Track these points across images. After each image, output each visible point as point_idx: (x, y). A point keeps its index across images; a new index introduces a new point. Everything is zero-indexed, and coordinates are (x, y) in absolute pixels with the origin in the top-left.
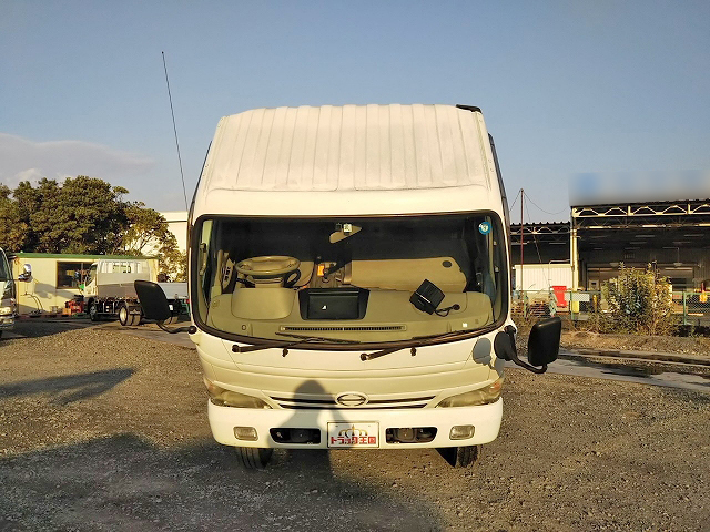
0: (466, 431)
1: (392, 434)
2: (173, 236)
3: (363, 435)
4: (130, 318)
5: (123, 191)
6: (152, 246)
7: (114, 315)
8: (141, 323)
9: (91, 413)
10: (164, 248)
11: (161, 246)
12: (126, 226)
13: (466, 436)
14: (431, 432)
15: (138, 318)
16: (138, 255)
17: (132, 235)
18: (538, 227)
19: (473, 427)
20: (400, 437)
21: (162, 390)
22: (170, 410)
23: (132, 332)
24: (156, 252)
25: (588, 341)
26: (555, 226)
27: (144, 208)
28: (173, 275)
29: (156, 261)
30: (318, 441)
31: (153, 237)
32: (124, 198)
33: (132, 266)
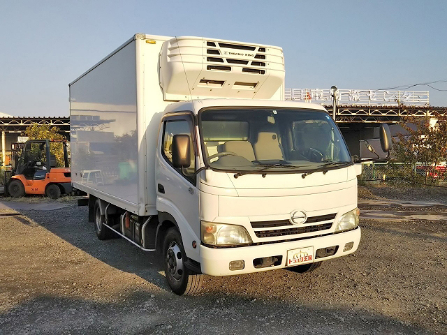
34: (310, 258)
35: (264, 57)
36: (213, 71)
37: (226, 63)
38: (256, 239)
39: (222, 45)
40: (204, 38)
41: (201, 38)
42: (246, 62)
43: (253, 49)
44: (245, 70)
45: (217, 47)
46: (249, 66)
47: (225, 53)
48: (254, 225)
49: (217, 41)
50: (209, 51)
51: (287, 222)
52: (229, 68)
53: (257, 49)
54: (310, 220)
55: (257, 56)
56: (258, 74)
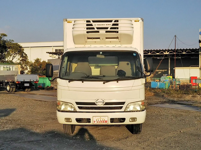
0: (134, 119)
1: (112, 120)
2: (26, 55)
3: (103, 120)
4: (11, 89)
5: (5, 35)
6: (17, 59)
7: (4, 88)
8: (15, 91)
9: (10, 120)
10: (22, 60)
11: (21, 59)
12: (6, 51)
13: (134, 121)
14: (124, 120)
15: (14, 89)
16: (11, 63)
17: (9, 54)
18: (186, 50)
19: (136, 118)
20: (114, 121)
21: (33, 114)
22: (37, 119)
23: (13, 95)
24: (19, 61)
25: (196, 99)
26: (193, 50)
27: (13, 42)
28: (26, 71)
29: (20, 65)
30: (90, 122)
31: (18, 55)
32: (5, 38)
33: (11, 67)
34: (106, 122)
35: (117, 25)
36: (90, 34)
37: (96, 30)
38: (78, 110)
39: (94, 21)
40: (85, 19)
41: (83, 19)
42: (107, 28)
43: (111, 21)
44: (107, 32)
45: (92, 23)
46: (109, 30)
47: (95, 25)
48: (77, 103)
49: (91, 20)
50: (87, 25)
51: (94, 104)
52: (98, 32)
53: (113, 21)
54: (106, 104)
55: (113, 25)
56: (115, 33)
